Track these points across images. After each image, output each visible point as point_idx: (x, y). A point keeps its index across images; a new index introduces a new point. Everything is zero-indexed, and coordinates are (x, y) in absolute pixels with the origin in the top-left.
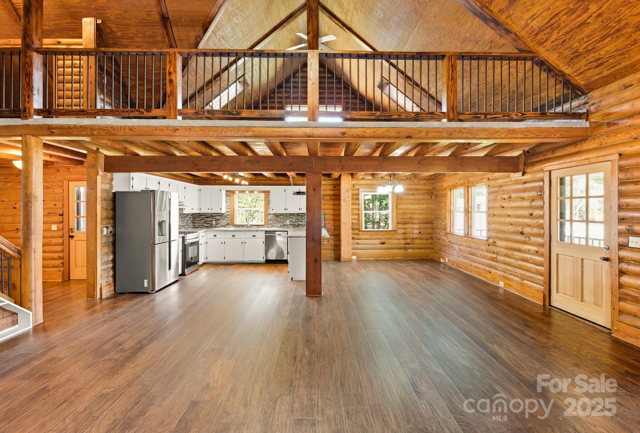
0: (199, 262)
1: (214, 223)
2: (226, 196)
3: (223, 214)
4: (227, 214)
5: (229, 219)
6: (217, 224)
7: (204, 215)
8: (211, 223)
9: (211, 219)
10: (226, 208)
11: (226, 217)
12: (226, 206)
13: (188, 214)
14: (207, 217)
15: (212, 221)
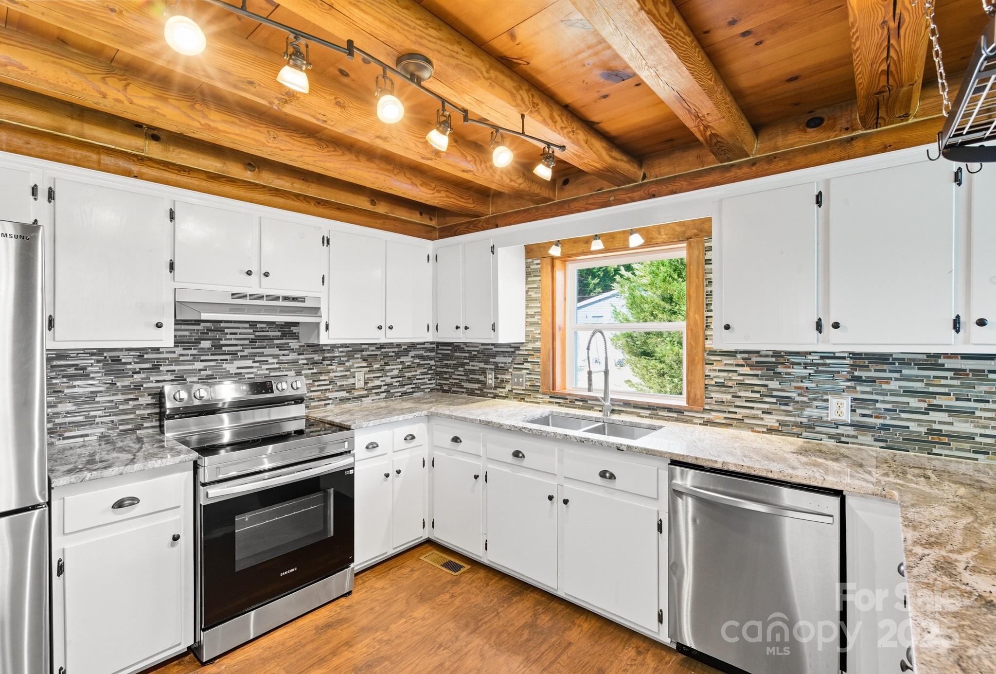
0: (352, 561)
1: (490, 379)
2: (528, 275)
3: (518, 348)
4: (530, 346)
5: (537, 369)
6: (500, 384)
7: (462, 351)
8: (482, 378)
9: (482, 365)
10: (528, 324)
11: (526, 361)
12: (528, 316)
13: (413, 346)
14: (472, 358)
15: (483, 372)
